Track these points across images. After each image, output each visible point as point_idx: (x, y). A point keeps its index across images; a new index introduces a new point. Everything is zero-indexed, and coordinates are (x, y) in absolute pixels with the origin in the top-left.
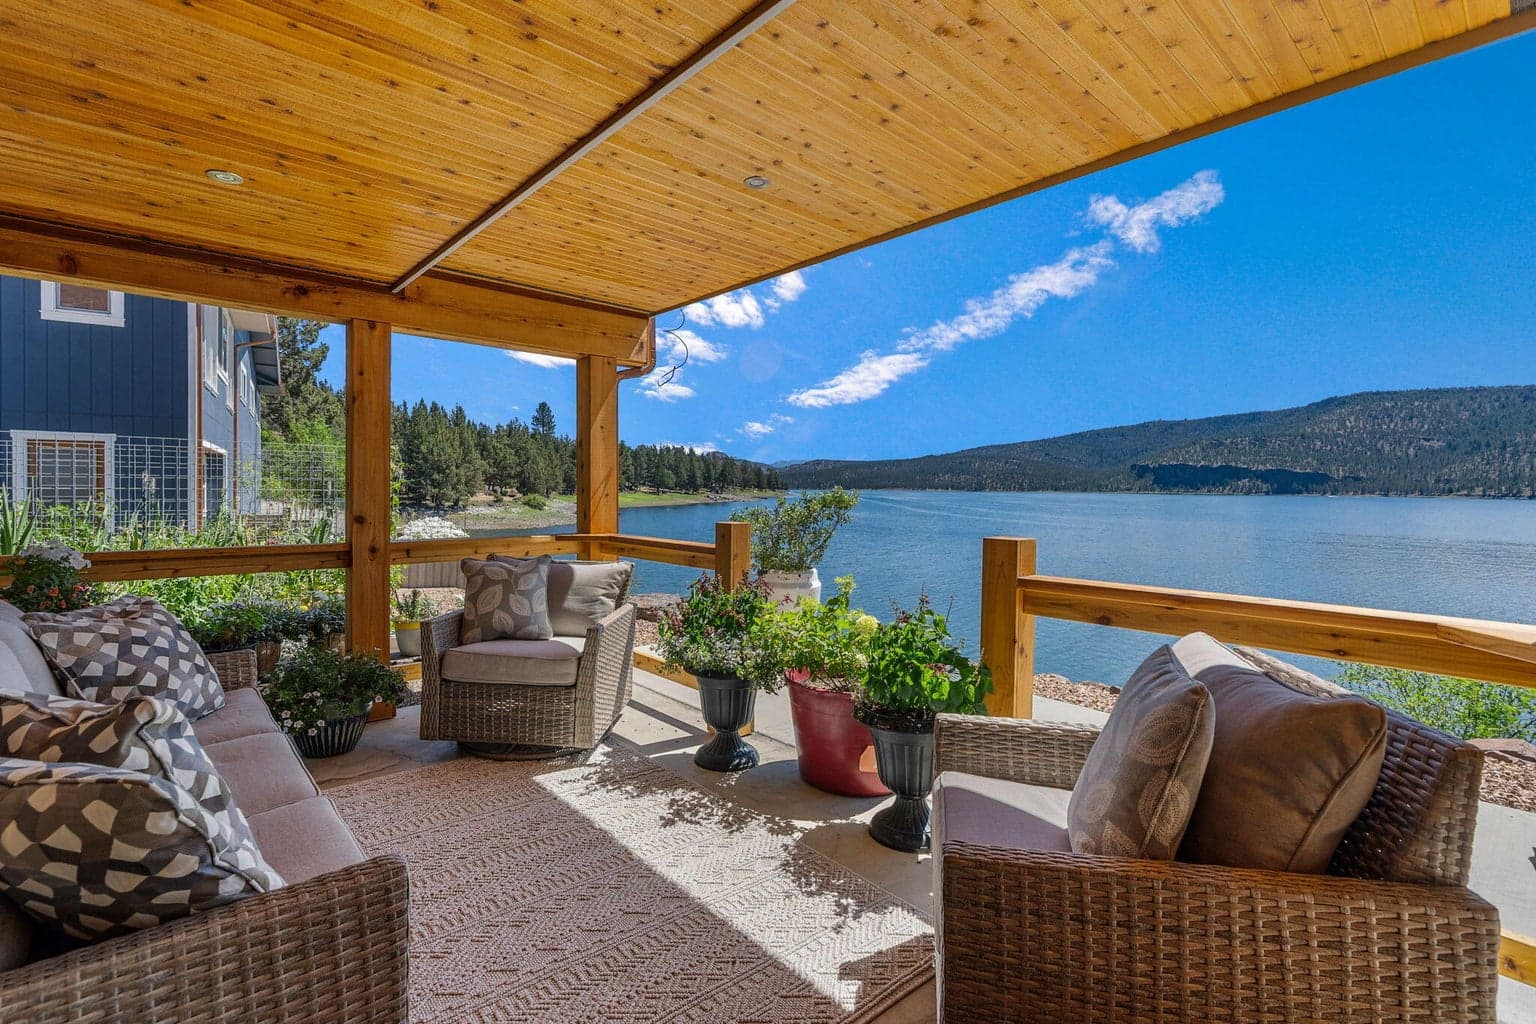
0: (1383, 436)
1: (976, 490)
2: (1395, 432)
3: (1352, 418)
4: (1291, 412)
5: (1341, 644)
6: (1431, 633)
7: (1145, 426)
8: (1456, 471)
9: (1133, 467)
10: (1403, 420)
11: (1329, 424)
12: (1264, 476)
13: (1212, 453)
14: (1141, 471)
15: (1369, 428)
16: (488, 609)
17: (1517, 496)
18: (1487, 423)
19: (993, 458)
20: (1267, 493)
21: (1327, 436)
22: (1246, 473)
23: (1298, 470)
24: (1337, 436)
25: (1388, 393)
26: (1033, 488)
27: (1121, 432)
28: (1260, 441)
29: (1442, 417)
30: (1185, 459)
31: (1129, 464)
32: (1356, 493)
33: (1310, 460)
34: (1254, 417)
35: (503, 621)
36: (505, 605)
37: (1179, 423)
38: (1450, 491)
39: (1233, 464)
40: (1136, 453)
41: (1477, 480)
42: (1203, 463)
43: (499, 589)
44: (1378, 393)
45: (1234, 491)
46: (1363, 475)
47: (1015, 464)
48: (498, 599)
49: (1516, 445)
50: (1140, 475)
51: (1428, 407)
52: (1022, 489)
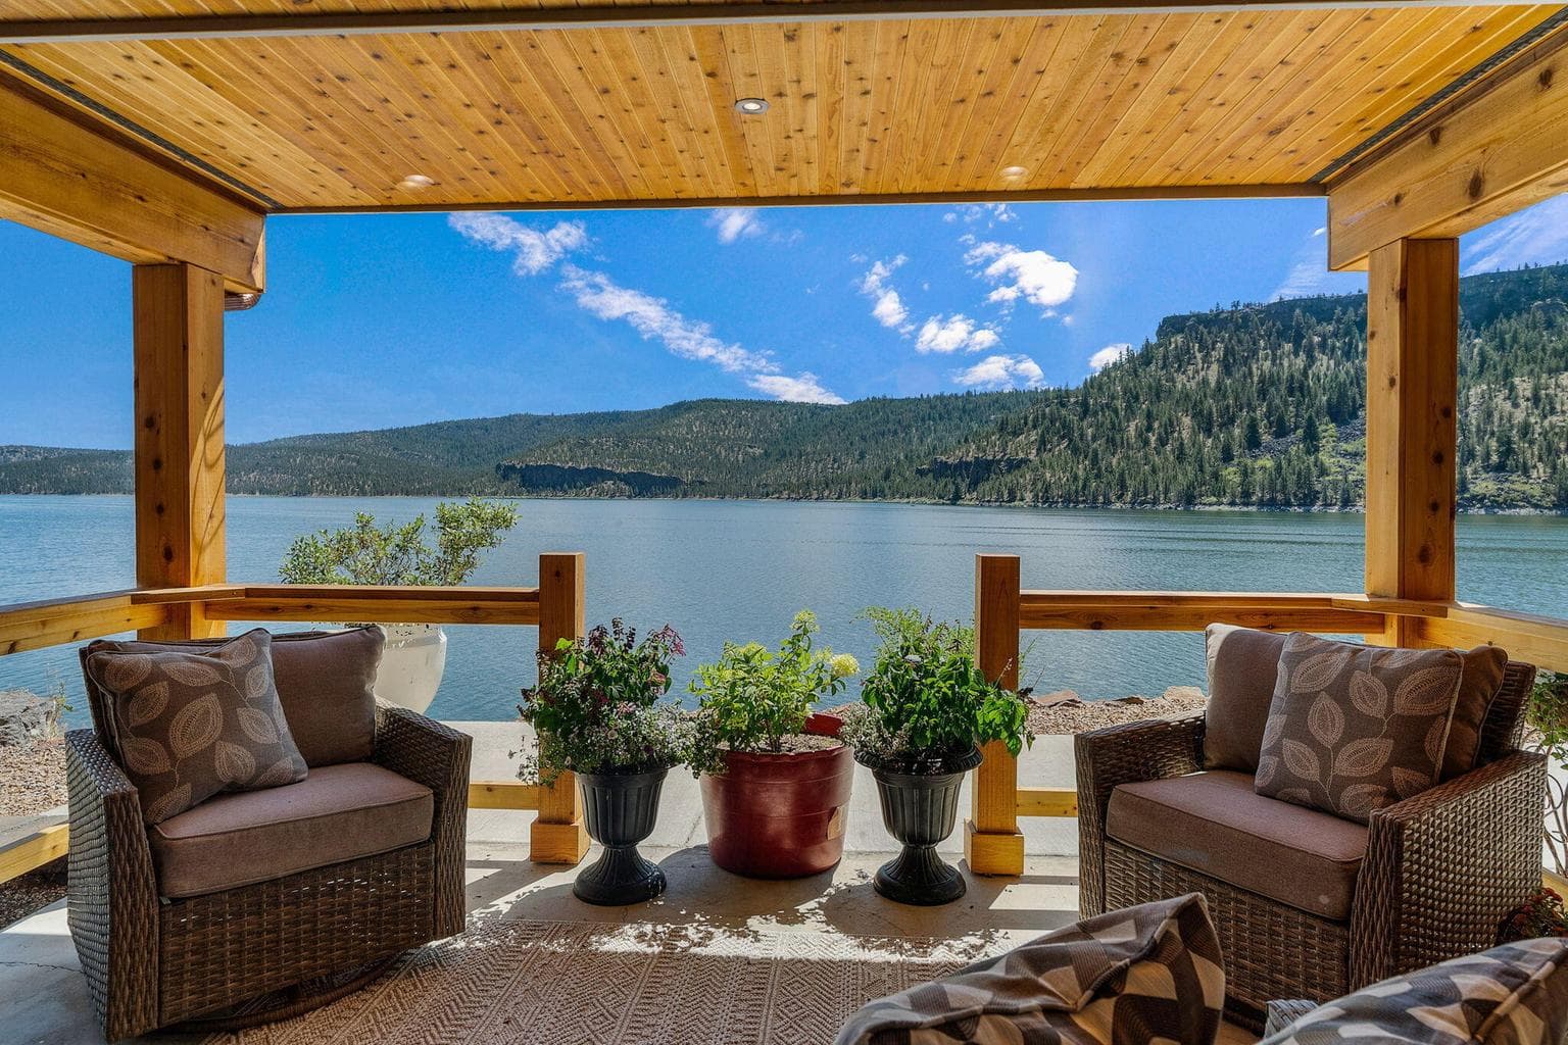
0: (721, 441)
1: (298, 494)
2: (728, 438)
3: (698, 423)
4: (647, 414)
5: (1271, 620)
6: (1327, 605)
7: (510, 419)
8: (769, 477)
9: (498, 467)
10: (734, 427)
11: (679, 427)
12: (626, 479)
13: (579, 453)
14: (506, 472)
15: (710, 434)
16: (199, 744)
17: (808, 497)
18: (789, 434)
19: (321, 451)
20: (630, 497)
21: (678, 440)
22: (611, 475)
23: (655, 474)
24: (687, 440)
25: (724, 401)
26: (378, 492)
27: (484, 425)
28: (623, 441)
29: (760, 426)
30: (553, 460)
31: (494, 464)
32: (701, 496)
33: (665, 463)
34: (616, 417)
35: (235, 759)
36: (232, 730)
37: (546, 418)
38: (767, 495)
39: (599, 466)
40: (501, 450)
41: (784, 485)
42: (570, 464)
43: (211, 701)
44: (716, 400)
45: (601, 494)
46: (706, 479)
47: (354, 460)
48: (216, 721)
49: (807, 454)
50: (505, 477)
51: (752, 417)
52: (363, 493)
